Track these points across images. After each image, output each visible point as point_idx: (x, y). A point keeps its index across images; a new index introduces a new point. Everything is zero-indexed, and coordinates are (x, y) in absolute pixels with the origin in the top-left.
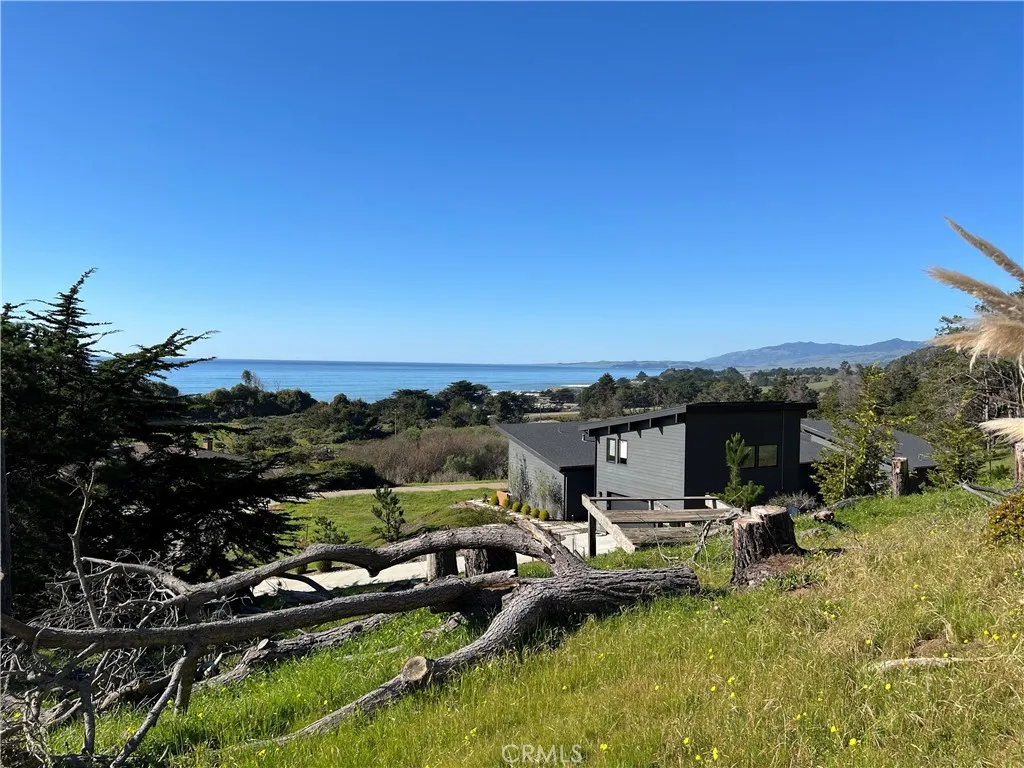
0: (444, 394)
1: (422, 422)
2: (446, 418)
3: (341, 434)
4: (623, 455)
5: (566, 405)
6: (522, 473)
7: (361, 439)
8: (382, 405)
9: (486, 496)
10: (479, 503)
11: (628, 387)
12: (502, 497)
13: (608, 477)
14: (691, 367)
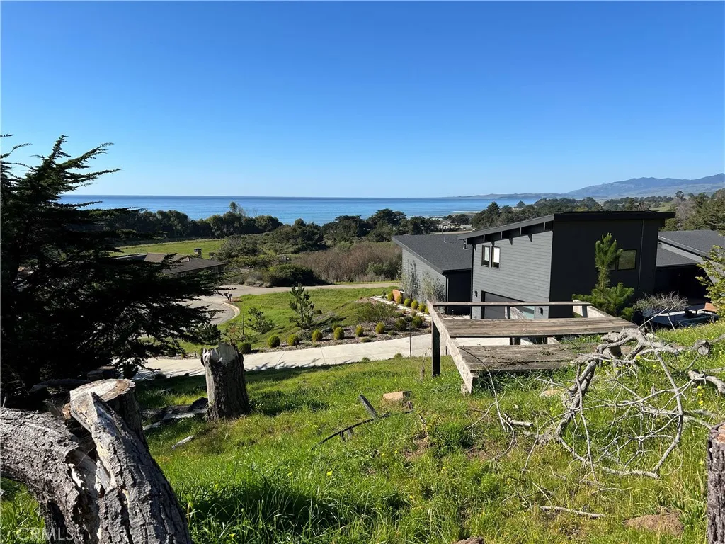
0: (373, 219)
1: (356, 239)
2: (372, 236)
3: (297, 247)
4: (496, 260)
5: (462, 227)
6: (413, 275)
7: (311, 251)
8: (328, 227)
9: (385, 294)
10: (379, 298)
11: (510, 213)
12: (397, 294)
13: (482, 280)
14: (558, 198)
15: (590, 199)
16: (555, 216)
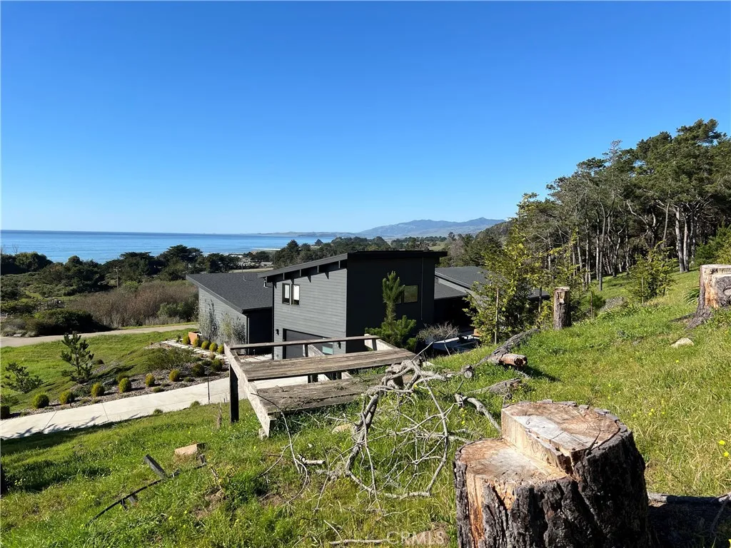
0: (164, 255)
1: (144, 278)
2: (163, 274)
3: (71, 288)
4: (296, 297)
5: (263, 264)
6: (211, 315)
7: (89, 292)
8: (111, 265)
9: (180, 337)
10: (173, 343)
11: (309, 250)
12: (193, 337)
13: (283, 318)
14: (353, 237)
15: (380, 238)
16: (348, 254)
